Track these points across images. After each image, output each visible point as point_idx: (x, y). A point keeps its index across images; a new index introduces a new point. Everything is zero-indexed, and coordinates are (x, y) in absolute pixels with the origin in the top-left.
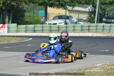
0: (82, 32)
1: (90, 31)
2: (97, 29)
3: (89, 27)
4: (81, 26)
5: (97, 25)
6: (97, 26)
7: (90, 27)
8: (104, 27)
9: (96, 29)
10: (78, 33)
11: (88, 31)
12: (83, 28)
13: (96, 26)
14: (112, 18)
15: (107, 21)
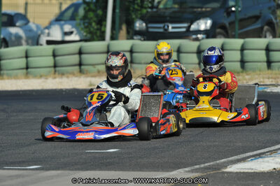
0: (55, 71)
1: (83, 67)
3: (80, 53)
4: (51, 53)
5: (108, 47)
6: (108, 52)
7: (83, 56)
8: (134, 55)
10: (41, 76)
11: (77, 68)
12: (57, 58)
13: (105, 50)
14: (168, 18)
15: (151, 30)
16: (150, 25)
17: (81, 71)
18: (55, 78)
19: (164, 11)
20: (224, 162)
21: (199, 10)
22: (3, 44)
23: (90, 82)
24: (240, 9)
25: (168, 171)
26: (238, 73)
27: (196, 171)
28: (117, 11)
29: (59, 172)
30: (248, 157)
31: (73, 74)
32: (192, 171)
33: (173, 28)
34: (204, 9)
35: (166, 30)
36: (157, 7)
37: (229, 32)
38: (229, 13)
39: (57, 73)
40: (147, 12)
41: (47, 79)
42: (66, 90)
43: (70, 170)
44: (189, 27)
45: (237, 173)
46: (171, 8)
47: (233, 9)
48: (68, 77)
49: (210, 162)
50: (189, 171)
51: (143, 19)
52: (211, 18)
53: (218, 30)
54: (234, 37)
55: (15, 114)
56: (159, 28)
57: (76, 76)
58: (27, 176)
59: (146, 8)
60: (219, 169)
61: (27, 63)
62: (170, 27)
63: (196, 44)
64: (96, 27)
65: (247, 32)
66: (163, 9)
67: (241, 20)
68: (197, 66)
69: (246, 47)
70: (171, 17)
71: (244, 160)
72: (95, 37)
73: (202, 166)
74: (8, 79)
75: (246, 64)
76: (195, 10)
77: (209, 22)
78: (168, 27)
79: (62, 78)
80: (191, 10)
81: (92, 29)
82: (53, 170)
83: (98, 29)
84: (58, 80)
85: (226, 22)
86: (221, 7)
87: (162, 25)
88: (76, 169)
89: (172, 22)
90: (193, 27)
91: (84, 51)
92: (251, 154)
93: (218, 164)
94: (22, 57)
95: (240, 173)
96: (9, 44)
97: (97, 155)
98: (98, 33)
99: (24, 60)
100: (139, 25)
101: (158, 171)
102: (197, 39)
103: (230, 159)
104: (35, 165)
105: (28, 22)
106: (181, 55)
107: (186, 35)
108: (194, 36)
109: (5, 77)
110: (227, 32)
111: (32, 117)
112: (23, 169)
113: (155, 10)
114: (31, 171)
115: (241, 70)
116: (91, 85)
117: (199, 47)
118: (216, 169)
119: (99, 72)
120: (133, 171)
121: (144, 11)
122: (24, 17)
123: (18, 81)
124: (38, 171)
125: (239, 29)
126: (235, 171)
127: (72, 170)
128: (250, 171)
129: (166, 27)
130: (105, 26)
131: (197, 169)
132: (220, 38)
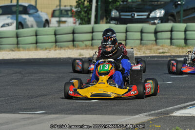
0: (56, 46)
1: (75, 43)
2: (94, 38)
3: (73, 33)
4: (53, 33)
5: (93, 28)
6: (93, 32)
7: (75, 35)
9: (92, 40)
10: (46, 49)
11: (72, 43)
12: (57, 36)
13: (91, 30)
14: (134, 9)
15: (122, 17)
16: (121, 14)
17: (74, 46)
18: (56, 50)
19: (132, 3)
20: (172, 109)
21: (156, 3)
22: (20, 26)
23: (80, 53)
24: (184, 3)
25: (132, 115)
26: (183, 47)
27: (152, 115)
28: (99, 3)
29: (57, 115)
30: (188, 106)
31: (68, 47)
32: (149, 115)
33: (138, 15)
34: (159, 3)
35: (133, 17)
36: (127, 1)
37: (177, 19)
38: (177, 5)
39: (57, 47)
40: (120, 4)
41: (50, 51)
42: (64, 58)
43: (65, 114)
44: (149, 15)
45: (180, 116)
46: (137, 2)
47: (179, 3)
48: (64, 50)
49: (161, 109)
50: (147, 115)
51: (117, 9)
52: (164, 9)
53: (170, 17)
54: (179, 22)
55: (28, 75)
56: (128, 15)
57: (71, 49)
58: (35, 118)
59: (119, 2)
60: (168, 114)
61: (36, 40)
62: (136, 15)
63: (154, 27)
64: (84, 15)
65: (189, 18)
66: (131, 2)
67: (184, 11)
68: (155, 42)
69: (188, 29)
70: (136, 8)
71: (185, 108)
72: (84, 22)
73: (156, 111)
74: (23, 50)
75: (188, 41)
76: (153, 3)
77: (163, 12)
78: (134, 15)
79: (60, 50)
80: (150, 3)
81: (81, 16)
82: (54, 114)
83: (86, 16)
84: (58, 51)
85: (174, 12)
86: (171, 2)
87: (130, 14)
88: (69, 114)
89: (137, 12)
90: (152, 15)
91: (76, 31)
92: (190, 103)
93: (167, 111)
94: (33, 36)
95: (182, 116)
96: (24, 26)
97: (84, 104)
98: (86, 19)
99: (35, 37)
100: (114, 13)
101: (126, 115)
102: (154, 24)
103: (176, 107)
104: (41, 111)
105: (37, 11)
106: (143, 34)
107: (147, 20)
108: (152, 22)
109: (21, 49)
110: (175, 19)
111: (39, 78)
112: (33, 114)
113: (125, 3)
114: (38, 115)
115: (184, 45)
116: (80, 55)
117: (155, 29)
118: (165, 114)
119: (86, 46)
120: (108, 115)
121: (119, 4)
122: (34, 8)
123: (30, 52)
124: (43, 115)
125: (184, 17)
126: (179, 115)
127: (66, 114)
128: (189, 115)
129: (133, 15)
130: (91, 14)
131: (152, 114)
132: (170, 22)
